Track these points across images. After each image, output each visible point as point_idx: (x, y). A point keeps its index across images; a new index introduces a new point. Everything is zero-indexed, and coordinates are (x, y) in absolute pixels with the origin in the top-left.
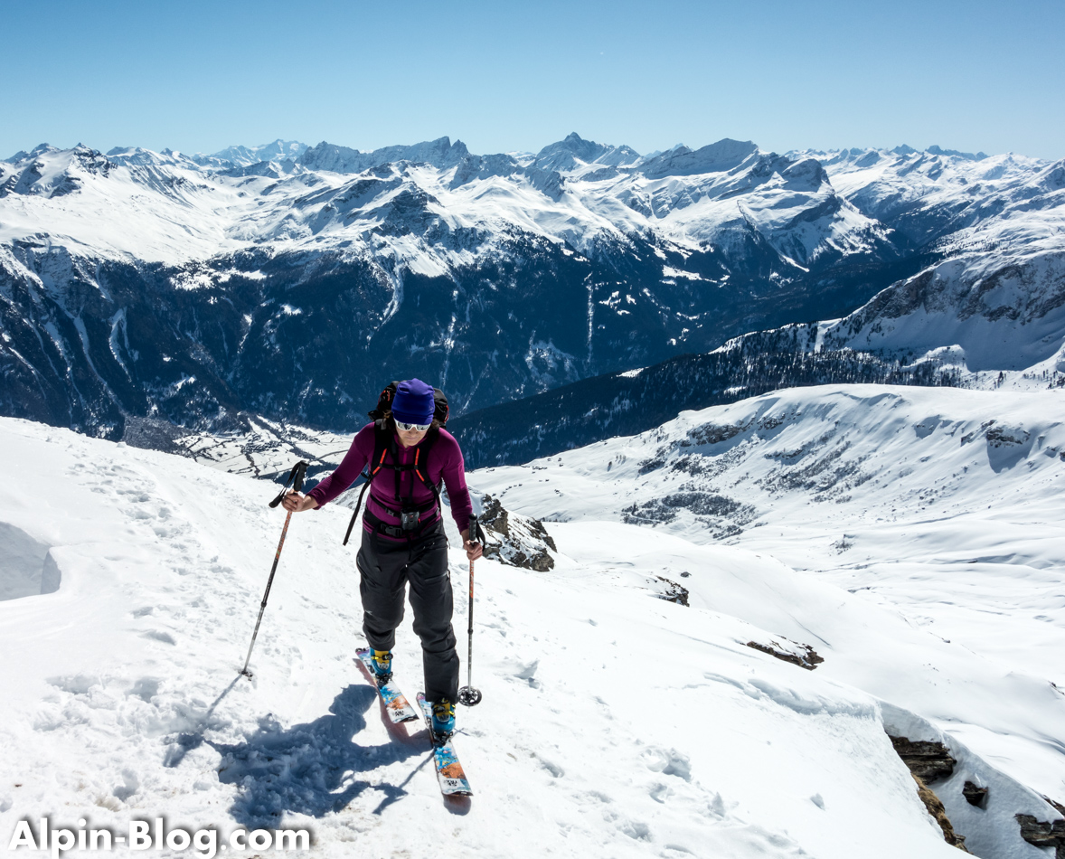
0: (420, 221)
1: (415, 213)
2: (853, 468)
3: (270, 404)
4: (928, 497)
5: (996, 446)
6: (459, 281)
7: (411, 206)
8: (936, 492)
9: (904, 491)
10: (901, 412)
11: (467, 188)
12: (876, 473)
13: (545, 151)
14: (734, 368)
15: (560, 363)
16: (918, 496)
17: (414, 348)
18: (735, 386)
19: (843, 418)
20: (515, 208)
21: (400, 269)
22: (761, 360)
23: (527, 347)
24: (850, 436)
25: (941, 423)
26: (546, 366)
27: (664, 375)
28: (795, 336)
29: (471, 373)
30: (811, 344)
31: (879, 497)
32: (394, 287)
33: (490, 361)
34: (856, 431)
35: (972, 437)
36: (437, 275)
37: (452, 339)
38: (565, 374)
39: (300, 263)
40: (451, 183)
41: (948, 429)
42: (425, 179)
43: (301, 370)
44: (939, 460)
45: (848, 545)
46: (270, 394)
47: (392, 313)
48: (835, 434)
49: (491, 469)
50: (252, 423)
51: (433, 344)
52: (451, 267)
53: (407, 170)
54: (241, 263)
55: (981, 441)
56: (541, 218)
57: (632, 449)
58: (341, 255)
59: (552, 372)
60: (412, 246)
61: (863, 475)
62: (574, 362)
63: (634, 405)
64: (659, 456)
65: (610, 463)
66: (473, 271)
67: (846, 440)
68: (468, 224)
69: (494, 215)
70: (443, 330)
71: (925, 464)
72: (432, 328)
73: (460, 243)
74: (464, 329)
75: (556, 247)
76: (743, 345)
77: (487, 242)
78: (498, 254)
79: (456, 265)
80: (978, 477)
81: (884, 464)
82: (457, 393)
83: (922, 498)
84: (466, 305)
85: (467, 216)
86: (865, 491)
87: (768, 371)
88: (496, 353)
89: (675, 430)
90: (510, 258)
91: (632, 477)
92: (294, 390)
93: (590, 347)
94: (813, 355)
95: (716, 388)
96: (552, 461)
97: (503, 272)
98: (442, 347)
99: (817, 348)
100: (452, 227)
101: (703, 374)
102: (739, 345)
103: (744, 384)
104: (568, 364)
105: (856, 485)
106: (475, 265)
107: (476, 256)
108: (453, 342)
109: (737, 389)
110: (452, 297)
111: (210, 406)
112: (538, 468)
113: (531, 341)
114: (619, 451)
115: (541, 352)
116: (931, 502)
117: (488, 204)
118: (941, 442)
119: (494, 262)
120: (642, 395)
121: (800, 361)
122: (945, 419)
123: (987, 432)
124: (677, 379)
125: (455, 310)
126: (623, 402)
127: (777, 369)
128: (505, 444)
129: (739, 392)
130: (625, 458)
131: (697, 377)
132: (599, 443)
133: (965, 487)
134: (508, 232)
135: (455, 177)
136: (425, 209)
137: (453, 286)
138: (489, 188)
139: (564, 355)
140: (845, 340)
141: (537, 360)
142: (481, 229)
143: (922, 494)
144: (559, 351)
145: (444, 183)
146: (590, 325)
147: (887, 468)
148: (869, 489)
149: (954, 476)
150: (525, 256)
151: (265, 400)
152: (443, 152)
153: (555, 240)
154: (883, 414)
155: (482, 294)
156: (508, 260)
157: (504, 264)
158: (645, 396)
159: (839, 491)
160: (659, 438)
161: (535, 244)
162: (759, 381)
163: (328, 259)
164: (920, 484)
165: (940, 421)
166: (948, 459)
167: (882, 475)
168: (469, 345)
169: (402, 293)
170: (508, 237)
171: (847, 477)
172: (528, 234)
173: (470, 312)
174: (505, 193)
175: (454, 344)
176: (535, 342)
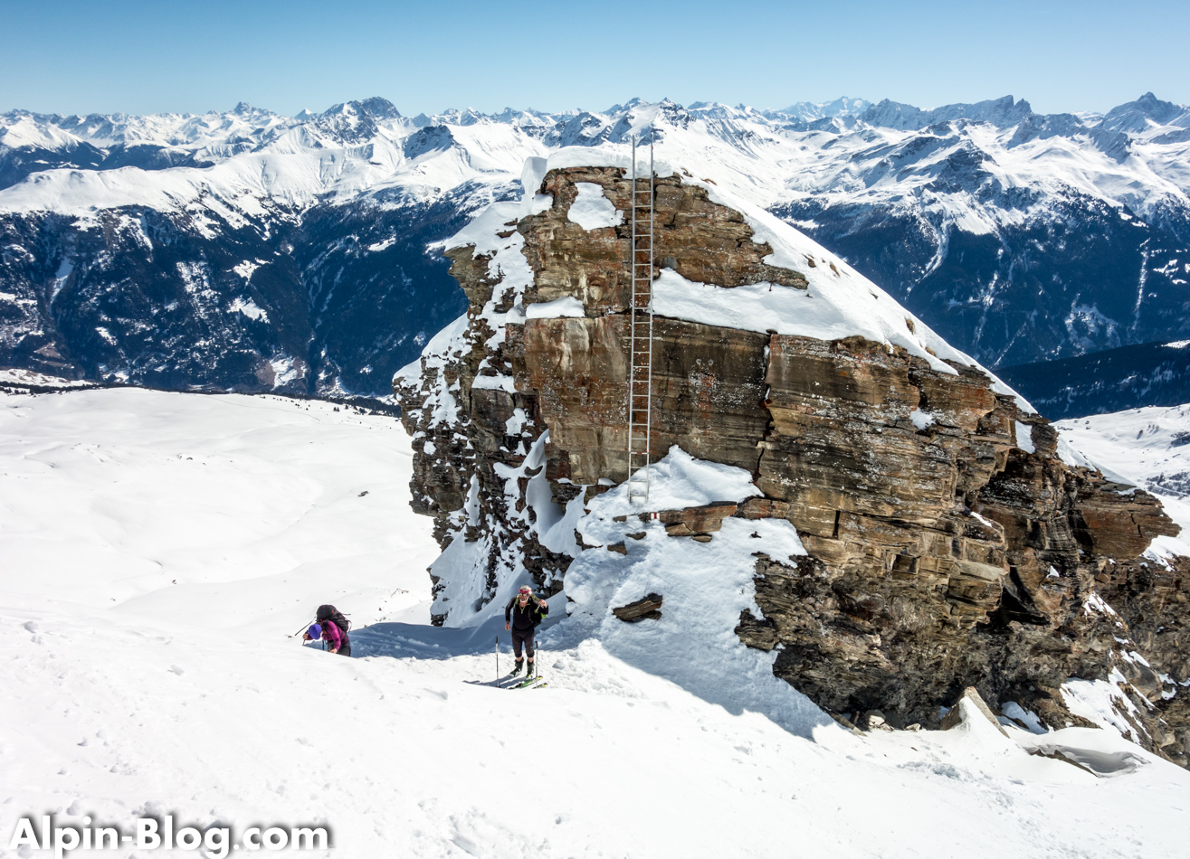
0: (972, 179)
1: (968, 171)
6: (1006, 240)
7: (966, 164)
11: (1025, 148)
13: (1114, 112)
15: (1102, 329)
17: (953, 302)
20: (1073, 169)
21: (948, 226)
23: (1069, 310)
26: (1087, 330)
29: (1007, 331)
32: (939, 242)
33: (1028, 321)
36: (984, 232)
37: (992, 296)
38: (1107, 339)
39: (851, 215)
40: (1009, 142)
42: (983, 137)
47: (934, 268)
51: (971, 300)
52: (999, 226)
53: (965, 128)
54: (797, 212)
56: (1101, 180)
58: (891, 209)
59: (1092, 336)
60: (962, 203)
62: (1116, 328)
65: (1141, 432)
66: (1021, 231)
68: (1021, 184)
69: (1051, 175)
70: (984, 287)
72: (973, 284)
73: (1011, 202)
74: (1005, 287)
75: (1113, 211)
77: (1039, 203)
78: (1050, 216)
79: (1004, 224)
82: (990, 349)
84: (1010, 264)
85: (1021, 176)
88: (1035, 313)
90: (1062, 219)
93: (1137, 315)
96: (1079, 423)
97: (1052, 233)
98: (981, 303)
100: (1005, 186)
104: (1110, 329)
106: (1024, 225)
107: (1026, 216)
108: (992, 299)
110: (996, 255)
113: (1073, 304)
115: (1083, 316)
117: (1046, 164)
119: (1045, 223)
125: (998, 269)
130: (1158, 428)
132: (1131, 411)
134: (1064, 193)
135: (1014, 136)
136: (979, 167)
137: (999, 245)
138: (1049, 148)
139: (1107, 320)
141: (1077, 323)
142: (1034, 189)
144: (1102, 316)
145: (1002, 142)
146: (1141, 292)
150: (1078, 218)
152: (1005, 111)
153: (1113, 203)
155: (1028, 254)
156: (1060, 222)
157: (1055, 225)
161: (1091, 206)
163: (878, 212)
168: (1008, 303)
169: (946, 249)
170: (1063, 199)
172: (1085, 196)
173: (1013, 271)
174: (1065, 154)
175: (993, 302)
176: (1078, 305)
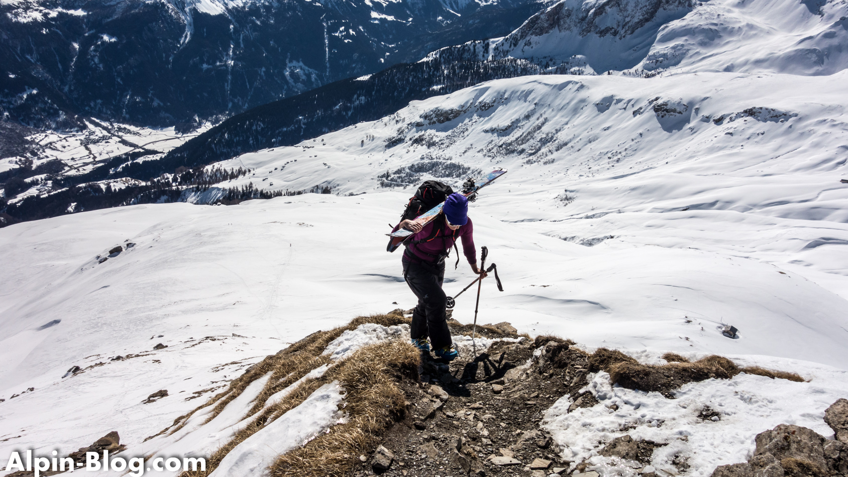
2: (552, 137)
3: (99, 108)
4: (616, 157)
5: (662, 117)
6: (234, 18)
8: (620, 153)
9: (594, 153)
10: (583, 94)
12: (570, 141)
14: (436, 73)
15: (308, 76)
16: (606, 157)
17: (205, 66)
18: (437, 85)
19: (540, 100)
21: (190, 9)
22: (453, 66)
23: (286, 65)
24: (547, 113)
25: (615, 101)
26: (299, 78)
27: (388, 78)
28: (475, 49)
29: (247, 84)
30: (485, 55)
31: (576, 158)
32: (186, 22)
33: (260, 75)
34: (551, 110)
35: (641, 111)
36: (217, 13)
37: (232, 60)
38: (312, 83)
41: (621, 105)
43: (121, 83)
44: (618, 129)
45: (570, 198)
46: (99, 101)
47: (186, 41)
48: (535, 112)
49: (271, 149)
50: (87, 123)
51: (218, 64)
52: (227, 8)
55: (650, 113)
57: (377, 130)
59: (303, 82)
61: (561, 143)
62: (317, 75)
63: (368, 100)
64: (399, 134)
65: (363, 141)
66: (243, 11)
67: (544, 116)
70: (225, 53)
71: (607, 132)
72: (217, 52)
74: (240, 52)
76: (440, 56)
79: (230, 7)
80: (652, 141)
81: (576, 133)
82: (238, 98)
83: (609, 158)
84: (239, 35)
86: (564, 155)
87: (459, 73)
88: (264, 69)
89: (409, 115)
91: (381, 151)
92: (118, 98)
93: (328, 65)
94: (487, 62)
95: (424, 87)
96: (317, 142)
97: (264, 12)
98: (226, 65)
99: (490, 58)
101: (415, 77)
102: (438, 56)
103: (444, 83)
104: (313, 76)
105: (557, 150)
106: (244, 7)
108: (233, 62)
109: (439, 87)
110: (229, 29)
111: (52, 111)
112: (306, 147)
113: (287, 61)
114: (367, 132)
115: (294, 69)
116: (618, 161)
118: (616, 115)
119: (257, 5)
120: (373, 93)
121: (479, 66)
122: (617, 98)
123: (654, 106)
124: (397, 81)
125: (232, 40)
126: (361, 98)
127: (465, 72)
128: (277, 131)
129: (440, 89)
130: (373, 137)
131: (411, 79)
132: (351, 127)
133: (642, 149)
137: (229, 22)
139: (311, 70)
140: (508, 52)
141: (292, 74)
143: (609, 155)
144: (307, 68)
146: (327, 49)
147: (578, 136)
148: (567, 153)
149: (633, 140)
151: (95, 105)
154: (570, 96)
155: (250, 28)
156: (267, 4)
157: (265, 6)
158: (375, 93)
159: (544, 155)
160: (397, 121)
162: (454, 81)
164: (607, 147)
165: (613, 100)
166: (625, 128)
167: (576, 142)
168: (244, 63)
169: (192, 27)
171: (548, 144)
173: (243, 40)
175: (234, 63)
176: (290, 61)
